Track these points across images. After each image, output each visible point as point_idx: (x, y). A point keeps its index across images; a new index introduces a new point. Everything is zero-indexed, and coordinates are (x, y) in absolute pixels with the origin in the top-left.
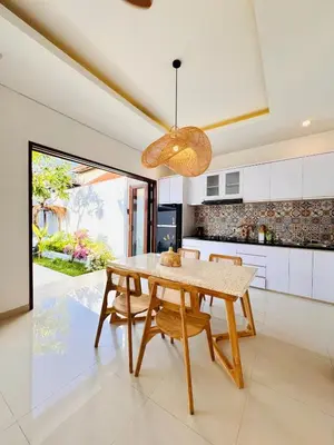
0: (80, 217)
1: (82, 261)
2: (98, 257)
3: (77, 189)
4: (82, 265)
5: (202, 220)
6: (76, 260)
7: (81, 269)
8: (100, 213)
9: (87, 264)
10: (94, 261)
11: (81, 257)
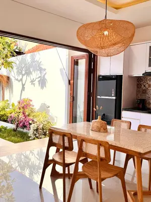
0: (23, 85)
1: (25, 130)
2: (41, 126)
3: (20, 57)
4: (26, 134)
5: (145, 92)
6: (20, 129)
7: (25, 137)
8: (43, 83)
9: (31, 133)
10: (37, 130)
11: (24, 126)
